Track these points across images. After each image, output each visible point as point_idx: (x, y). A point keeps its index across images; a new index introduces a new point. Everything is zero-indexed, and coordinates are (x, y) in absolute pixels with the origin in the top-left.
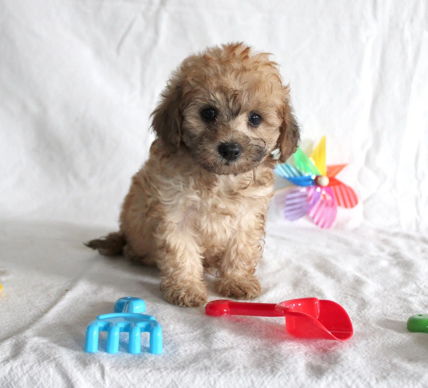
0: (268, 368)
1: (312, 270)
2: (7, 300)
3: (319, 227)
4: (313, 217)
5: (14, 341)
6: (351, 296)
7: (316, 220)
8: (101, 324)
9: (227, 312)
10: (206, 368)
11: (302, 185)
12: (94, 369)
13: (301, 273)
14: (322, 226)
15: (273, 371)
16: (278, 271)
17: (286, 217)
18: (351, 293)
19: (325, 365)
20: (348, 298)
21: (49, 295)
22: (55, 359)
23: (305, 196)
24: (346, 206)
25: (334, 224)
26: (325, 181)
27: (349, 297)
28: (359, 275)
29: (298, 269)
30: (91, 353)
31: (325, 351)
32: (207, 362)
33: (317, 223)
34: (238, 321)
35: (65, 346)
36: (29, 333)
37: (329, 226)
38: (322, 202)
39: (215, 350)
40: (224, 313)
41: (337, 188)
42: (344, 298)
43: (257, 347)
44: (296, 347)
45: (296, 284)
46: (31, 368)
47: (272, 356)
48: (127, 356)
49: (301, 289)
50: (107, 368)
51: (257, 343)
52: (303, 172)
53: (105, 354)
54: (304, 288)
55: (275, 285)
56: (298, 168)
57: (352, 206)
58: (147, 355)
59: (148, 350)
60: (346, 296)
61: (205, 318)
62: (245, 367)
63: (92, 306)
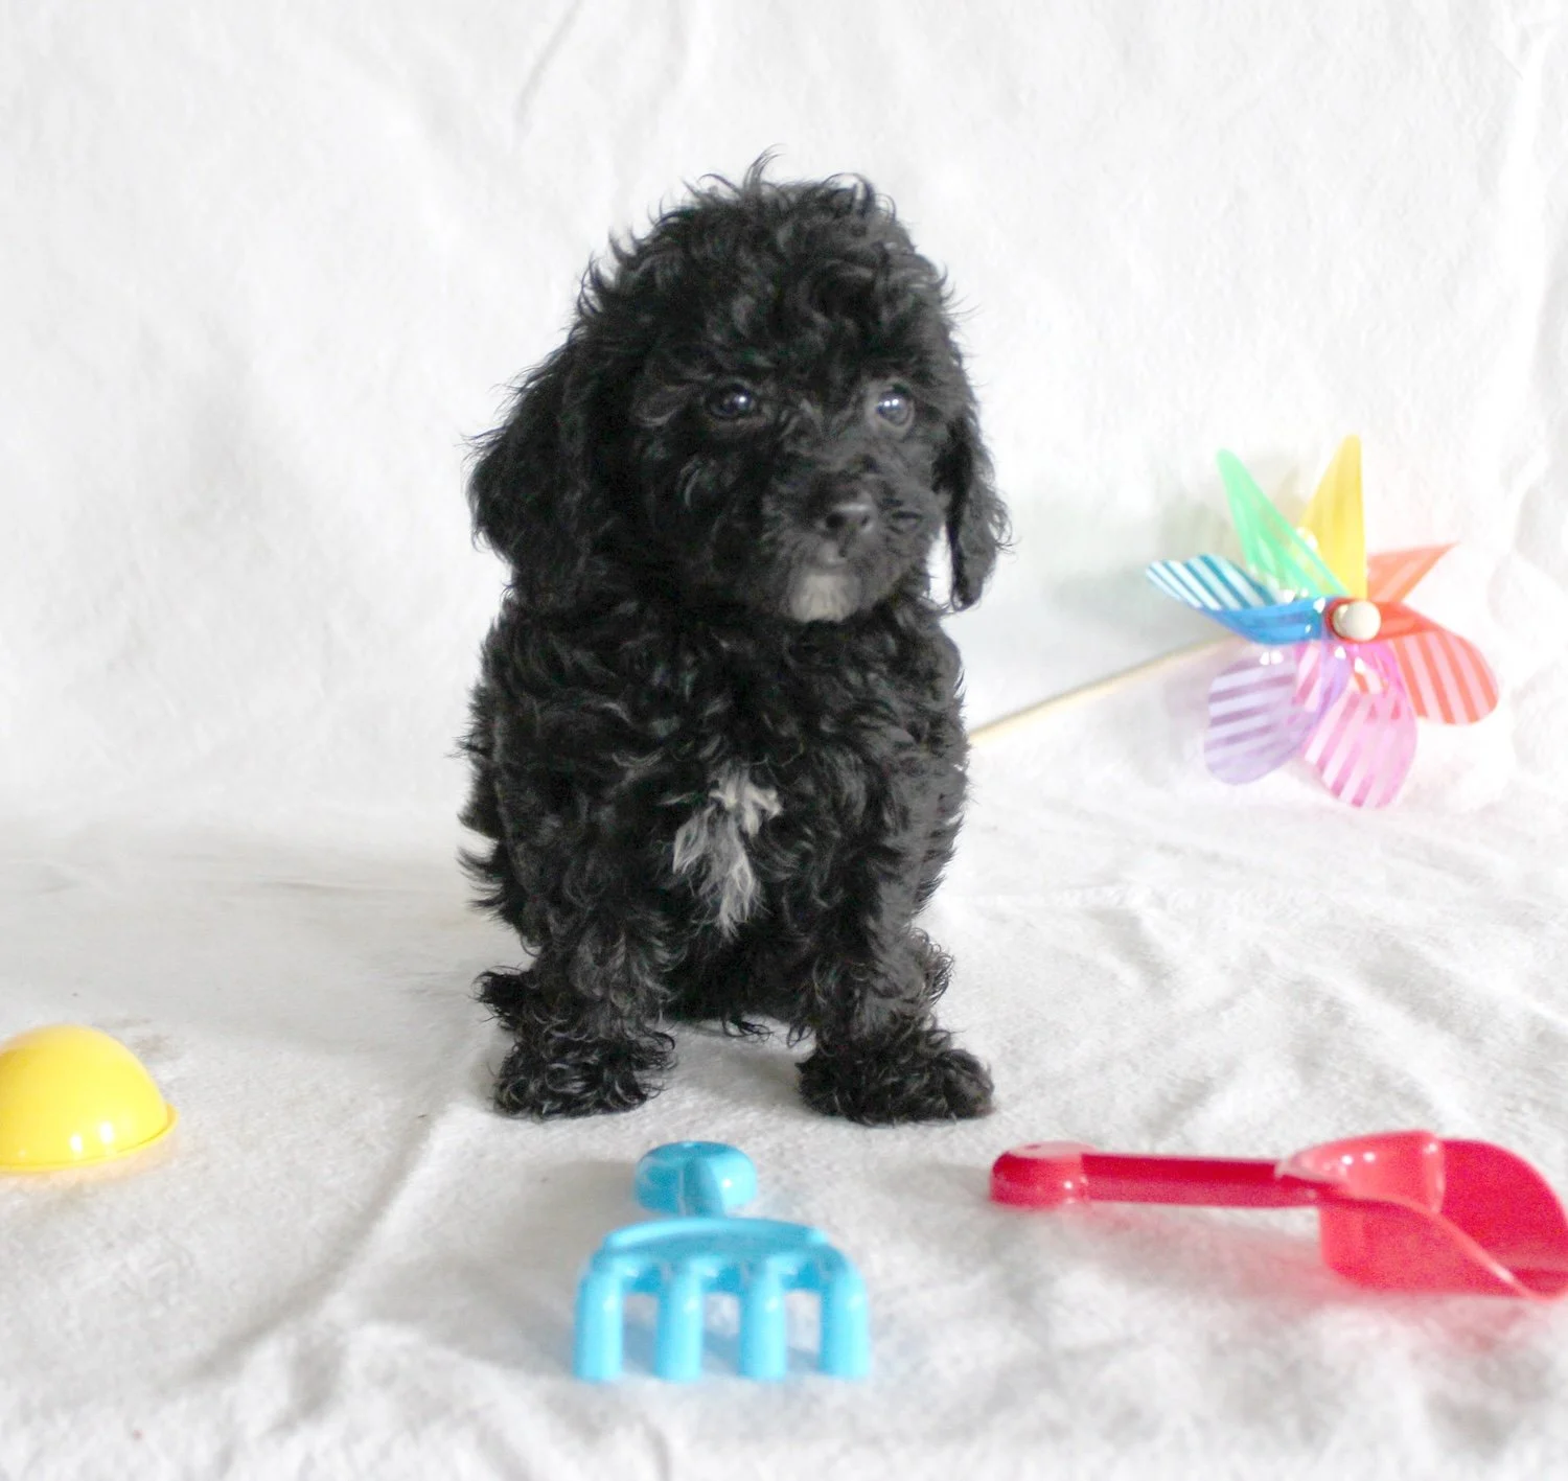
0: (1290, 1424)
1: (1355, 994)
2: (206, 1168)
3: (1343, 804)
4: (1322, 765)
5: (291, 1344)
6: (1535, 1103)
7: (1330, 775)
8: (627, 1269)
9: (1081, 1193)
10: (1055, 1431)
11: (1273, 641)
12: (628, 1450)
13: (1318, 1007)
14: (1358, 802)
15: (1311, 1432)
16: (1228, 1003)
17: (1213, 768)
18: (1531, 1093)
19: (1500, 1404)
20: (1524, 1114)
21: (360, 1140)
22: (472, 1415)
23: (1286, 680)
24: (1448, 718)
25: (1405, 789)
26: (1365, 622)
27: (1526, 1107)
28: (1546, 1011)
29: (1303, 991)
30: (599, 1384)
31: (1485, 1343)
32: (1049, 1405)
33: (1337, 790)
34: (1121, 1225)
35: (492, 1356)
36: (339, 1307)
37: (1386, 800)
38: (1353, 703)
39: (1072, 1355)
40: (1062, 1194)
41: (1411, 643)
42: (1507, 1114)
43: (1224, 1336)
44: (1373, 1331)
45: (1309, 1060)
46: (385, 1452)
47: (1293, 1371)
48: (739, 1389)
49: (1335, 1078)
50: (678, 1444)
51: (1220, 1316)
52: (1273, 585)
53: (651, 1385)
54: (1344, 1076)
55: (1230, 1069)
56: (1253, 570)
57: (1473, 716)
58: (813, 1382)
59: (819, 1361)
60: (1511, 1104)
61: (997, 1218)
62: (1201, 1423)
63: (544, 1180)
